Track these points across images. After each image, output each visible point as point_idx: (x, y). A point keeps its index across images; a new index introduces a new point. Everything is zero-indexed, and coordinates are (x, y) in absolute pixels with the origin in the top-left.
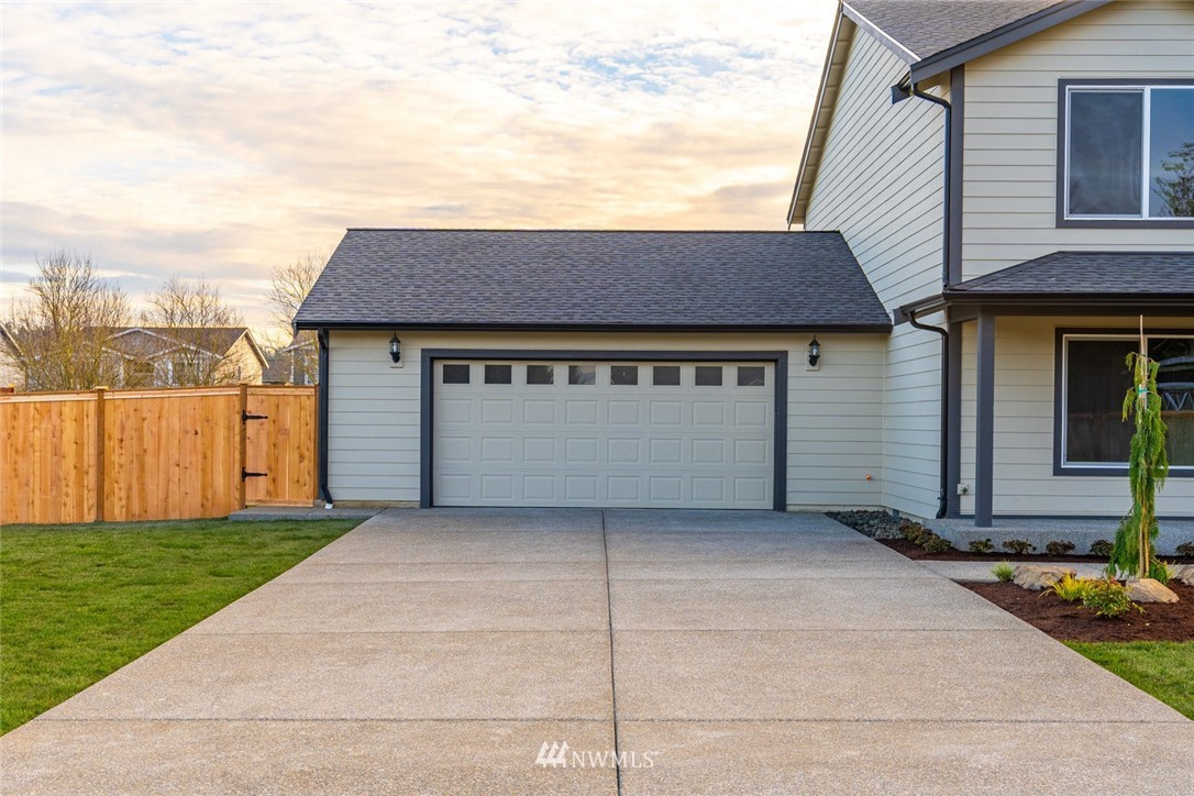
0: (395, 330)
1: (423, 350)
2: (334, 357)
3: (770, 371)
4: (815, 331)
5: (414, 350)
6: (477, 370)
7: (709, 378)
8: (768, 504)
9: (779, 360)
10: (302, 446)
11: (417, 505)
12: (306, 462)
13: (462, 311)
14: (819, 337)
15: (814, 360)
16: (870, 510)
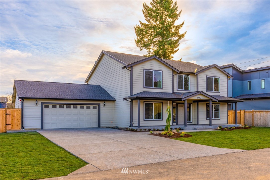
0: (36, 99)
1: (41, 103)
2: (24, 103)
3: (97, 106)
4: (104, 100)
5: (40, 102)
6: (51, 106)
7: (89, 107)
8: (97, 126)
9: (99, 105)
10: (18, 119)
11: (40, 129)
12: (19, 122)
13: (49, 96)
14: (105, 101)
15: (104, 105)
16: (112, 127)
